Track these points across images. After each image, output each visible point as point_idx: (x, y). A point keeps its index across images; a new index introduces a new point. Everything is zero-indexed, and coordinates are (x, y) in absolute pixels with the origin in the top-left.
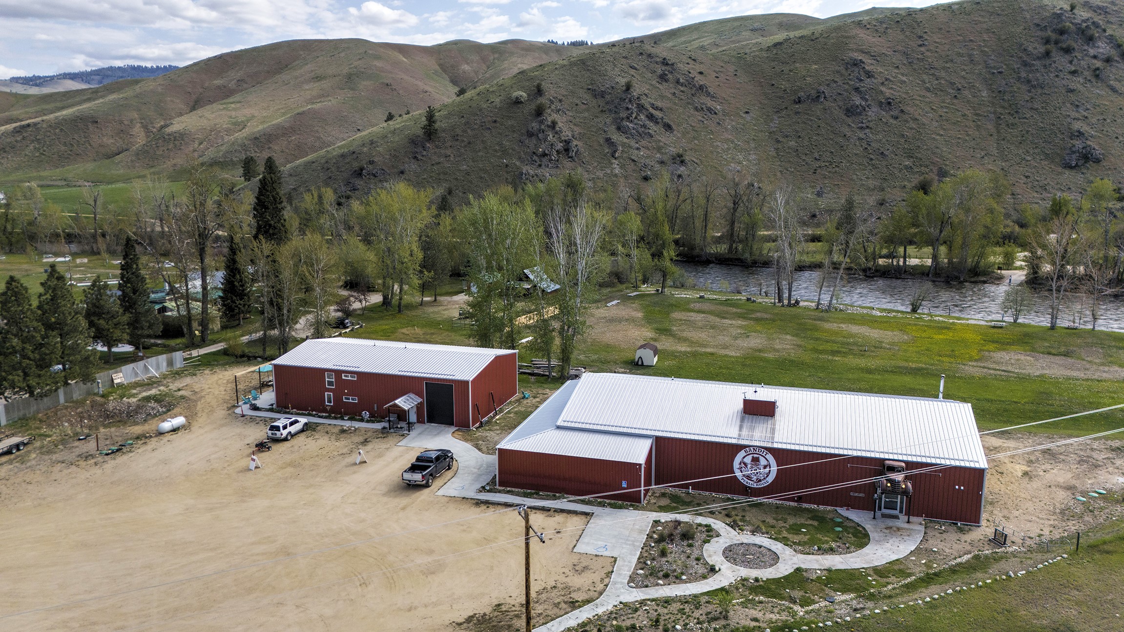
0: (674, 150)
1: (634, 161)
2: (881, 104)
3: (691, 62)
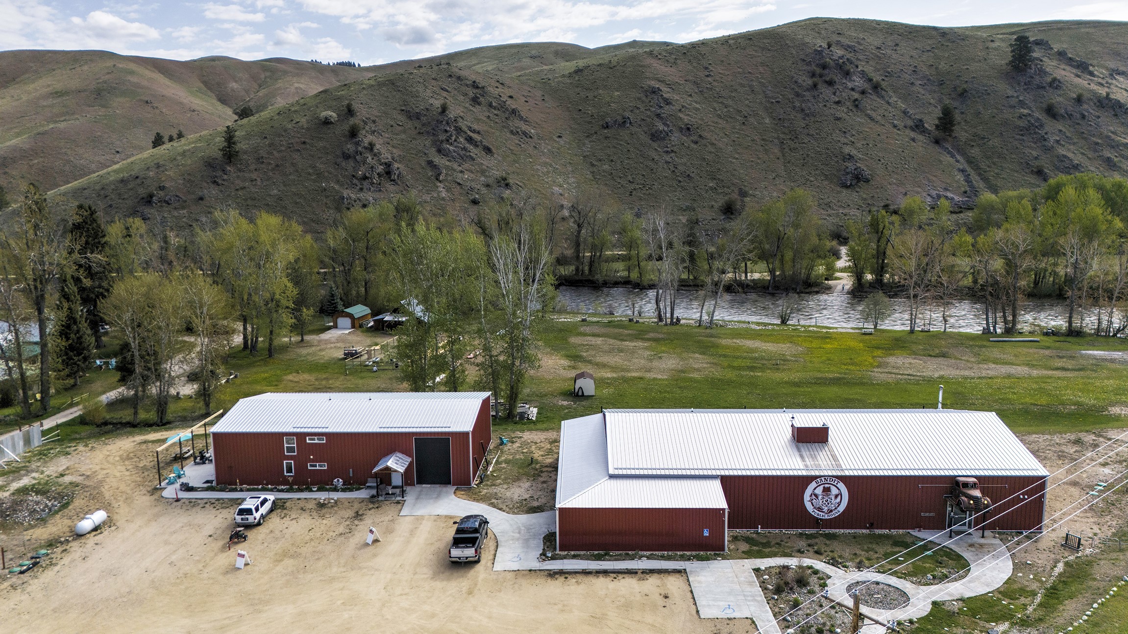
0: (498, 173)
1: (459, 184)
2: (681, 130)
3: (500, 86)
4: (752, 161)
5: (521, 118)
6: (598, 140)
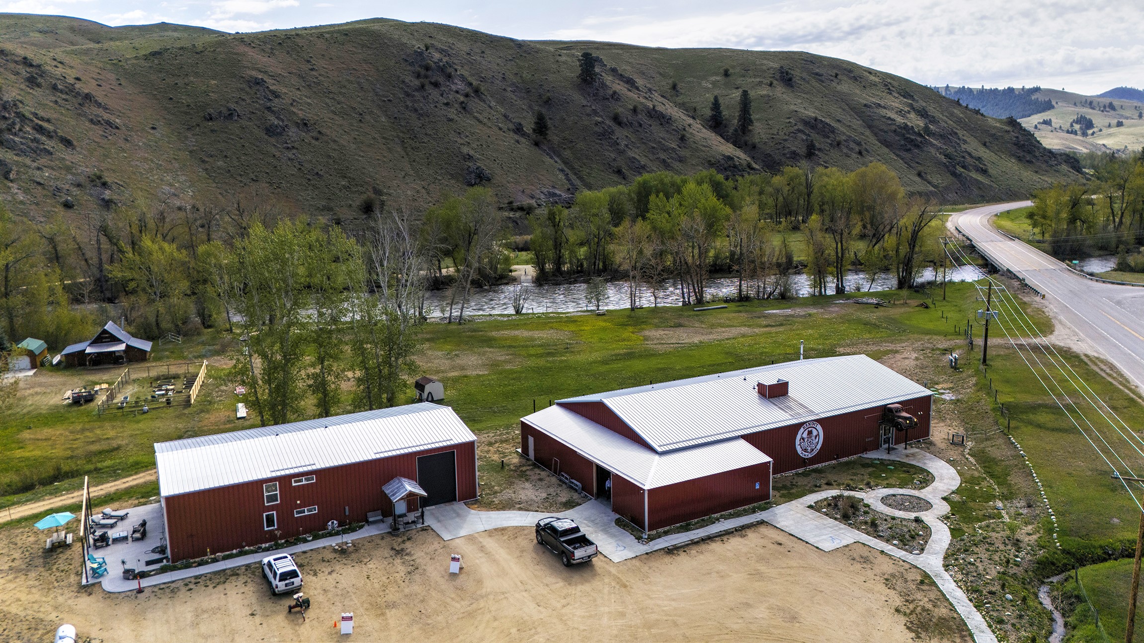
1: (39, 184)
2: (297, 125)
3: (59, 65)
4: (378, 159)
5: (99, 105)
6: (203, 133)
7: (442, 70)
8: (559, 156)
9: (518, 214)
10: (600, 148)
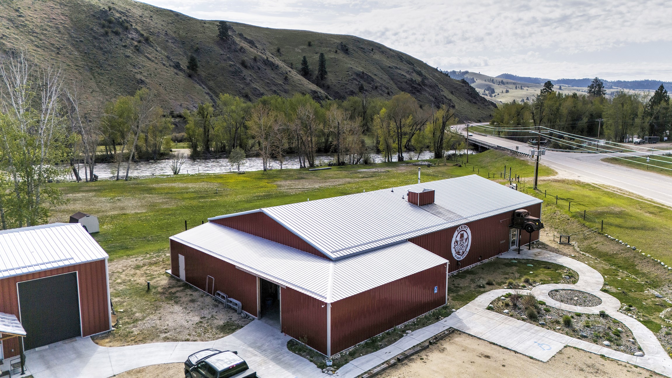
7: (121, 24)
8: (206, 85)
9: (177, 120)
10: (233, 81)
